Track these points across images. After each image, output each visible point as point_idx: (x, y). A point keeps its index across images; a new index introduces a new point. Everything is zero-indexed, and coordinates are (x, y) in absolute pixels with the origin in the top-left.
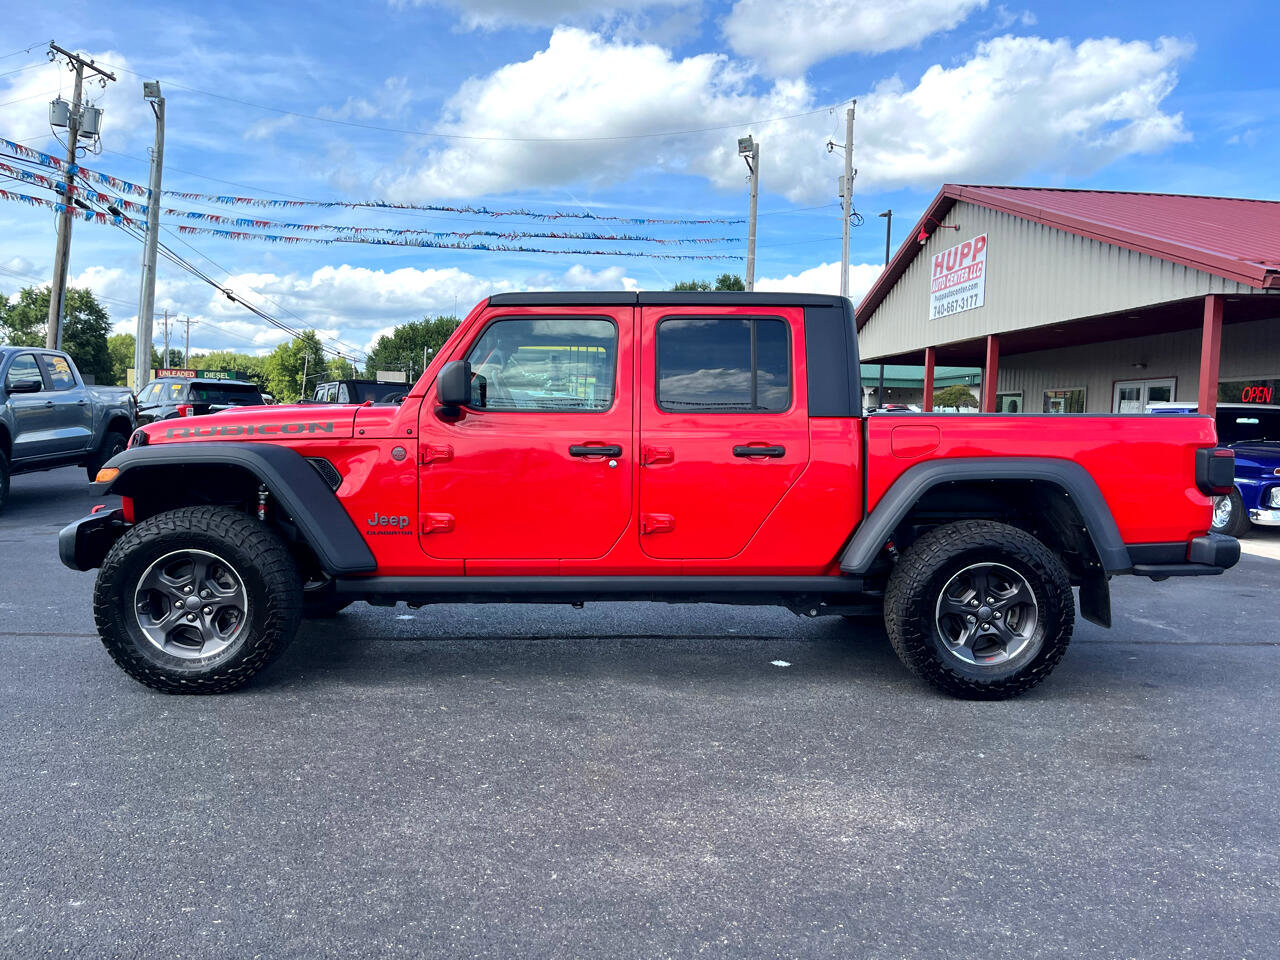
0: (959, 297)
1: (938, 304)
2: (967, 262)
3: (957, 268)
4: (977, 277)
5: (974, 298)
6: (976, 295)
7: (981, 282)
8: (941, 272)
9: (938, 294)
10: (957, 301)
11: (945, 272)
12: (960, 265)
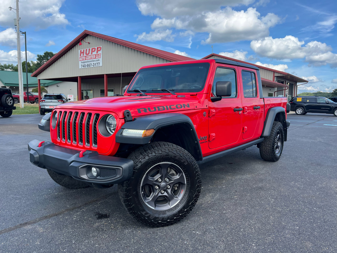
0: (92, 63)
1: (83, 64)
2: (95, 53)
3: (90, 54)
4: (99, 58)
5: (98, 64)
6: (99, 63)
7: (101, 59)
8: (83, 55)
9: (82, 61)
10: (91, 64)
11: (85, 55)
12: (92, 54)
